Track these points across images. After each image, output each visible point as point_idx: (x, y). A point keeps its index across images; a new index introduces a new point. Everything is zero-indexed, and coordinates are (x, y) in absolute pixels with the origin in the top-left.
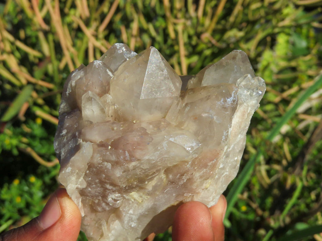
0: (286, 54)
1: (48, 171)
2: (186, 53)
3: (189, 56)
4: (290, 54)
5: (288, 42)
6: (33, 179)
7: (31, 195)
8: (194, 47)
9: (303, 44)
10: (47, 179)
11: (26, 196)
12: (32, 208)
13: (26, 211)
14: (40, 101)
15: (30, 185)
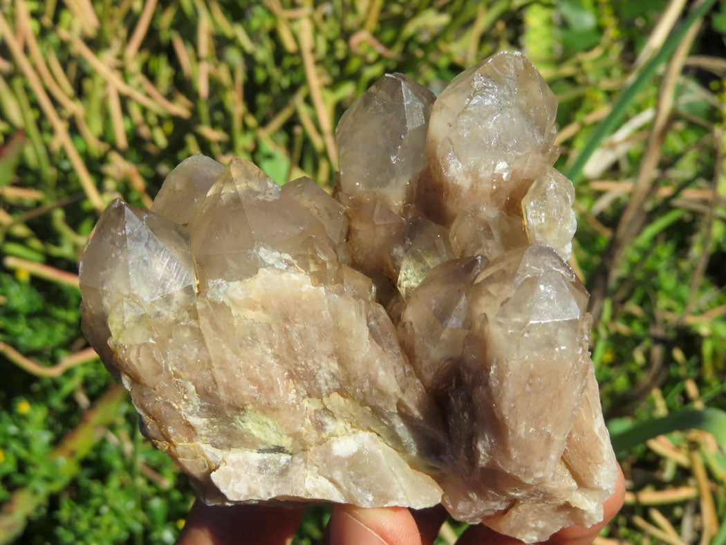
0: (551, 50)
1: (56, 385)
2: (327, 79)
3: (333, 86)
4: (558, 48)
5: (550, 22)
6: (24, 407)
7: (25, 442)
8: (342, 64)
9: (586, 20)
10: (56, 402)
11: (15, 446)
12: (31, 470)
13: (18, 479)
14: (21, 230)
15: (21, 420)
